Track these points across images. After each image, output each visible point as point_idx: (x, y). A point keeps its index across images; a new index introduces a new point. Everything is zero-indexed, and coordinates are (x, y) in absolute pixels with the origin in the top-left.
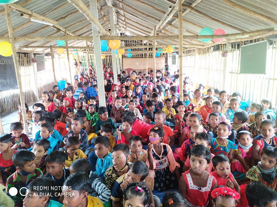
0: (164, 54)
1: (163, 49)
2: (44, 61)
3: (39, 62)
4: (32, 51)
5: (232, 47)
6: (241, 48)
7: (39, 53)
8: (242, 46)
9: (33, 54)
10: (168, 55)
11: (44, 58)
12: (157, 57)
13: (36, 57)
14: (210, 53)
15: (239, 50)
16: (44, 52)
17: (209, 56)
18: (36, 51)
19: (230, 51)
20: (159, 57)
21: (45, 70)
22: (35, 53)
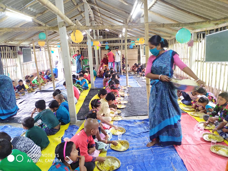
0: (137, 46)
1: (135, 42)
2: (31, 53)
3: (25, 55)
4: (18, 45)
5: (198, 37)
6: (206, 37)
7: (25, 46)
8: (207, 35)
9: (19, 47)
10: (141, 47)
11: (30, 50)
12: (131, 49)
13: (22, 49)
14: (177, 44)
15: (204, 39)
16: (30, 45)
17: (176, 46)
18: (22, 45)
19: (196, 40)
20: (133, 49)
21: (32, 61)
22: (21, 46)
